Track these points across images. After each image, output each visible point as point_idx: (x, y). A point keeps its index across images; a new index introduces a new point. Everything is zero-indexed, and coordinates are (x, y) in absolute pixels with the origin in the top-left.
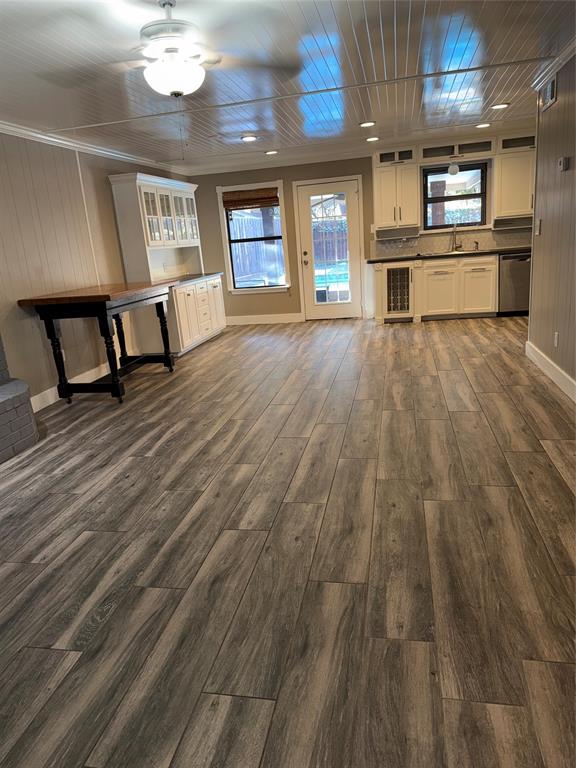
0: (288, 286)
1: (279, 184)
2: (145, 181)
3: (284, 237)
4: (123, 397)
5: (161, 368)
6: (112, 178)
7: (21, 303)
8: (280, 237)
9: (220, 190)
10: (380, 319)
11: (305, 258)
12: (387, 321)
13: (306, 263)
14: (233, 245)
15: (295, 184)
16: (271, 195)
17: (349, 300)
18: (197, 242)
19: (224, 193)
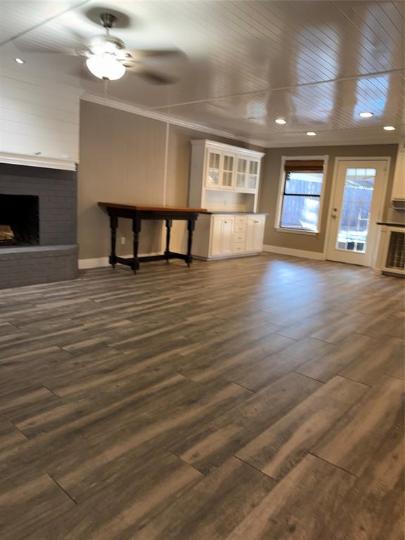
0: (317, 232)
1: (326, 158)
2: (212, 146)
3: (322, 196)
4: (137, 271)
5: (182, 263)
6: (193, 142)
7: (100, 204)
8: (318, 196)
9: (284, 159)
10: (379, 270)
11: (335, 213)
12: (384, 273)
13: (334, 217)
14: (285, 197)
15: (337, 159)
16: (318, 165)
17: (363, 252)
18: (255, 191)
19: (287, 161)
